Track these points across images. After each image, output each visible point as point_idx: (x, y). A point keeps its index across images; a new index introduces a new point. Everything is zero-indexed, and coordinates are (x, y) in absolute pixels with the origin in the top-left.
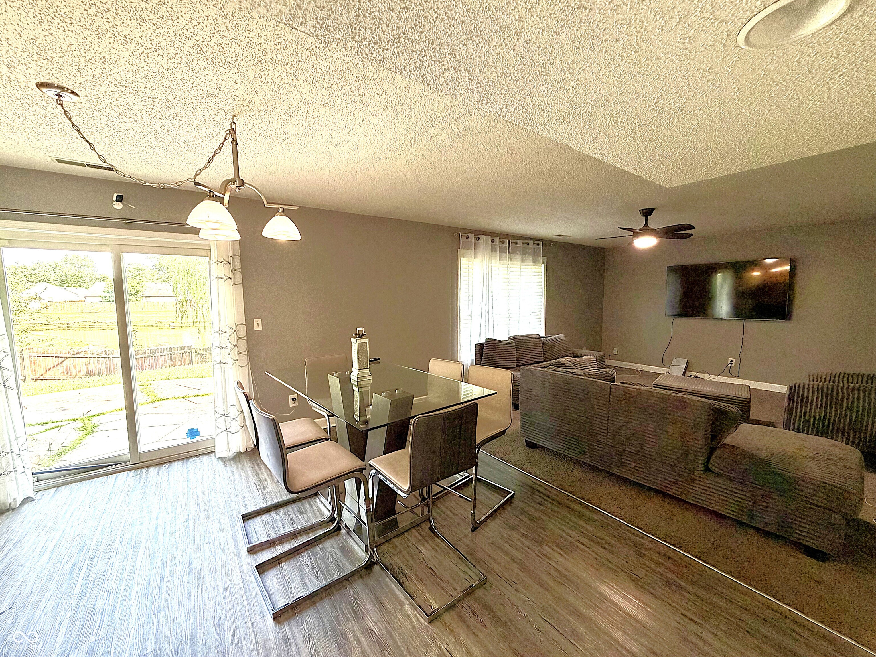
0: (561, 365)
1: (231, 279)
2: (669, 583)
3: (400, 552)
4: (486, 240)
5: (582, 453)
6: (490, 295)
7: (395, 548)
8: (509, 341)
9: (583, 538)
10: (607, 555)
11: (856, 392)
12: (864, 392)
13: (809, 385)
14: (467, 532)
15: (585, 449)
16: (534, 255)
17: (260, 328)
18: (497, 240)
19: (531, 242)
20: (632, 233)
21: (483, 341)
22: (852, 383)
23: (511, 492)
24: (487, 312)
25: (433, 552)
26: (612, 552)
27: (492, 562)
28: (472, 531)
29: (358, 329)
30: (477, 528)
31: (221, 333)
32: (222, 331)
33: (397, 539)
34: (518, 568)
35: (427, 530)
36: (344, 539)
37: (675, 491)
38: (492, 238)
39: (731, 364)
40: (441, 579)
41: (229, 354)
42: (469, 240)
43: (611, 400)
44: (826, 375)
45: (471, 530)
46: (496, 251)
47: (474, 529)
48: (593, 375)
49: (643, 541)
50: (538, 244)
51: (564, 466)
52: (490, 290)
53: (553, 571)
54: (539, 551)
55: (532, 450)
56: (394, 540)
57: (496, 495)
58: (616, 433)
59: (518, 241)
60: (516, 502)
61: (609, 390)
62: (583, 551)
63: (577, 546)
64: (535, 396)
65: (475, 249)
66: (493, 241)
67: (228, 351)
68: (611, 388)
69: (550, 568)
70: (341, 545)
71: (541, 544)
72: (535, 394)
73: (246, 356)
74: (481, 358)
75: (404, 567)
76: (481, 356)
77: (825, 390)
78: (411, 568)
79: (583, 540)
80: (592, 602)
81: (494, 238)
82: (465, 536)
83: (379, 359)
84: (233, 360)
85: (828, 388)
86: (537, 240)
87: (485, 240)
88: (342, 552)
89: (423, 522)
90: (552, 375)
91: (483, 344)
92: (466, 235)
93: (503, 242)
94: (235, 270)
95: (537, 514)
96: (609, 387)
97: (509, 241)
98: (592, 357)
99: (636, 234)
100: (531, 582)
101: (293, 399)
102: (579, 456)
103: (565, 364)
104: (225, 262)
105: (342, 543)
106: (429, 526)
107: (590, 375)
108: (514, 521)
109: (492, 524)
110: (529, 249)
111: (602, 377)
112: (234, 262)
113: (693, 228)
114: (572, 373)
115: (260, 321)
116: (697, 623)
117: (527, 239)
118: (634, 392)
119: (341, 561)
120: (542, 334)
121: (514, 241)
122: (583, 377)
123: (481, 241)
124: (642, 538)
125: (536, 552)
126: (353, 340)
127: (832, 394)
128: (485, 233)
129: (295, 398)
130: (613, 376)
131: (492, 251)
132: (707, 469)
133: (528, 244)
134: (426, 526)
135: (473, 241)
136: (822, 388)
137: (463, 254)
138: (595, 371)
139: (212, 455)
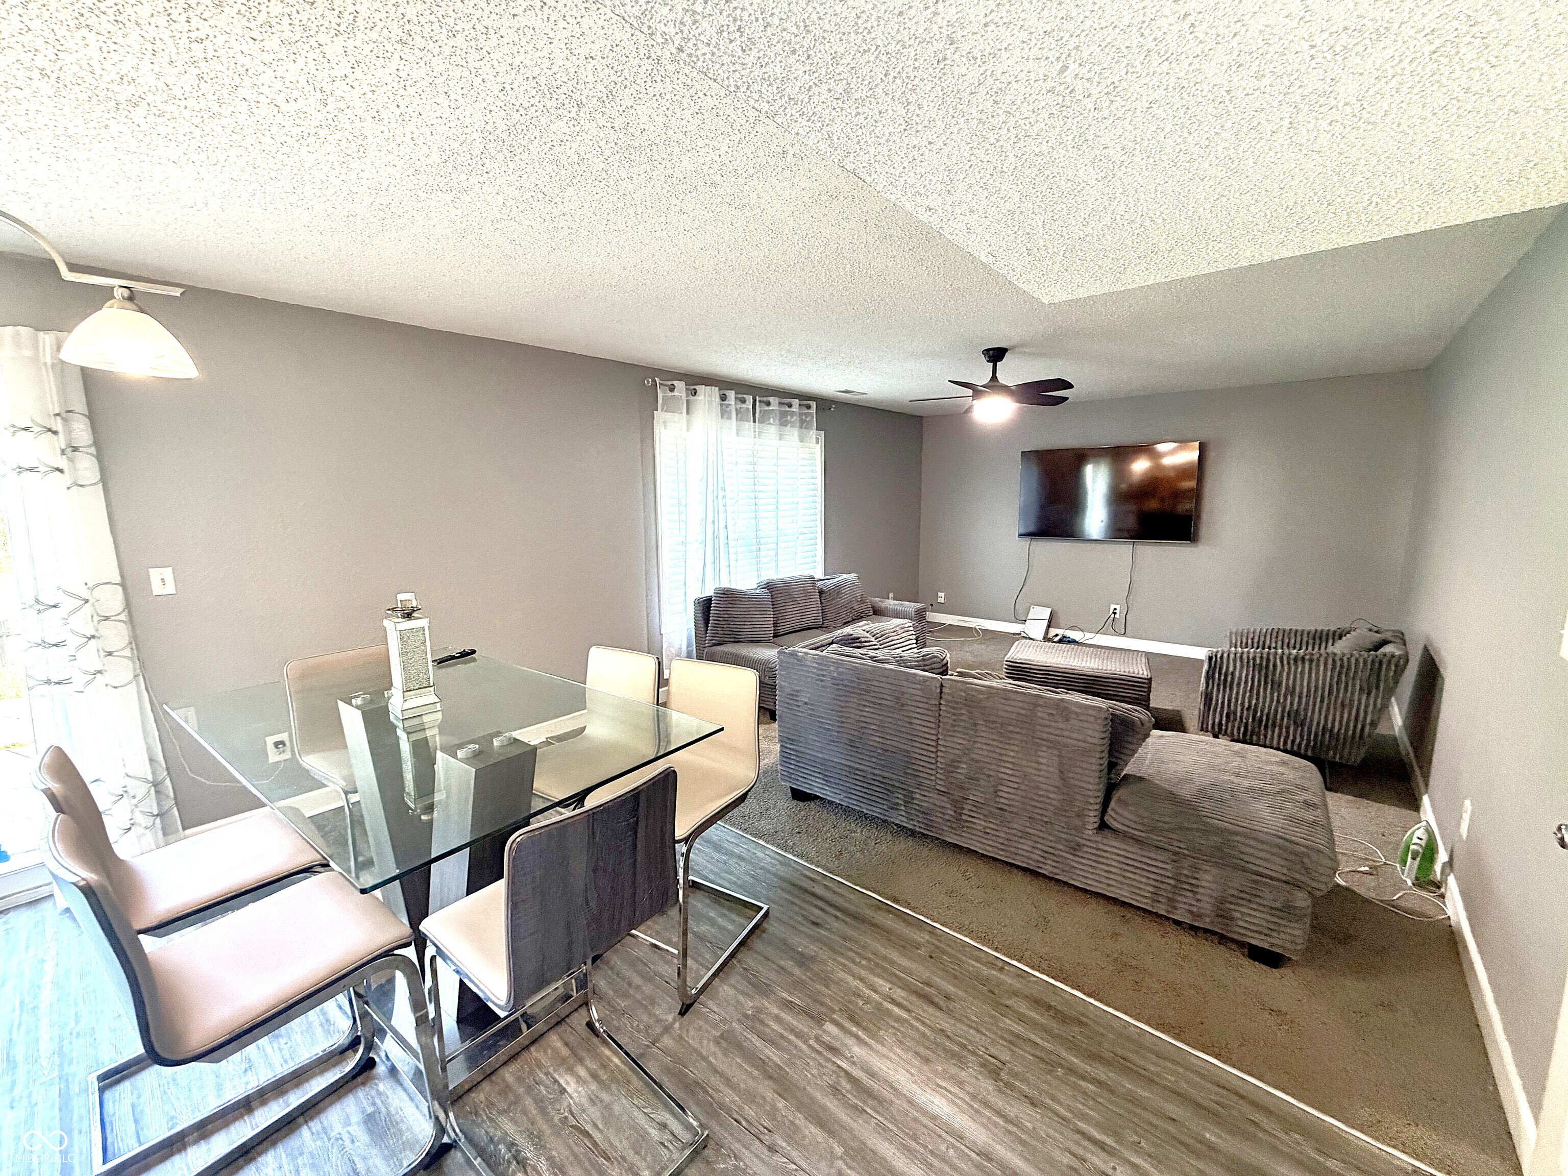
0: (852, 641)
1: (61, 471)
2: (1050, 1063)
3: (518, 1100)
4: (710, 396)
5: (892, 809)
6: (721, 502)
7: (507, 1089)
8: (758, 591)
9: (899, 990)
10: (944, 1023)
11: (1300, 663)
12: (1311, 661)
13: (1235, 654)
14: (670, 1018)
15: (897, 801)
16: (801, 427)
17: (170, 589)
18: (731, 395)
19: (796, 402)
20: (970, 392)
21: (709, 592)
22: (1294, 648)
23: (761, 908)
24: (716, 537)
25: (594, 1086)
26: (949, 1013)
27: (722, 1088)
28: (682, 1013)
29: (401, 597)
30: (691, 1005)
31: (42, 607)
32: (43, 604)
33: (513, 1067)
34: (775, 1092)
35: (583, 1029)
36: (379, 1093)
37: (1051, 869)
38: (722, 392)
39: (1115, 613)
40: (608, 1158)
41: (73, 658)
42: (676, 393)
43: (943, 708)
44: (1254, 633)
45: (680, 1013)
46: (730, 418)
47: (684, 1010)
48: (910, 661)
49: (1002, 977)
50: (809, 407)
51: (860, 833)
52: (721, 494)
53: (845, 1085)
54: (817, 1039)
55: (801, 804)
56: (501, 1071)
57: (734, 917)
58: (953, 766)
59: (771, 399)
60: (772, 926)
61: (938, 690)
62: (899, 1019)
63: (889, 1013)
64: (806, 703)
65: (688, 413)
66: (723, 398)
67: (70, 650)
68: (942, 686)
69: (838, 1076)
70: (370, 1110)
71: (819, 1021)
72: (806, 700)
73: (126, 661)
74: (707, 627)
75: (521, 1141)
76: (707, 621)
77: (1258, 661)
78: (537, 1140)
79: (900, 994)
80: (918, 1143)
81: (725, 392)
82: (667, 1029)
83: (474, 652)
84: (87, 673)
85: (1262, 657)
86: (805, 397)
87: (707, 395)
88: (370, 1131)
89: (576, 1010)
90: (838, 664)
91: (708, 601)
92: (669, 383)
93: (743, 401)
94: (75, 449)
95: (812, 949)
96: (938, 685)
97: (755, 401)
98: (906, 621)
99: (977, 392)
100: (800, 1120)
101: (277, 744)
102: (887, 813)
103: (859, 638)
104: (36, 429)
105: (374, 1104)
106: (588, 1020)
107: (901, 661)
108: (767, 974)
109: (725, 989)
110: (793, 414)
111: (925, 663)
112: (69, 431)
113: (1070, 386)
114: (872, 658)
115: (168, 573)
116: (1102, 1146)
117: (785, 395)
118: (980, 692)
119: (364, 1159)
120: (819, 574)
121: (765, 399)
122: (892, 667)
123: (700, 397)
124: (1001, 969)
125: (811, 1042)
126: (386, 623)
127: (1267, 667)
128: (708, 380)
129: (283, 743)
130: (945, 661)
131: (722, 417)
132: (1103, 826)
133: (790, 406)
134: (578, 1020)
135: (684, 395)
136: (1254, 659)
137: (665, 422)
138: (912, 653)
139: (47, 905)
